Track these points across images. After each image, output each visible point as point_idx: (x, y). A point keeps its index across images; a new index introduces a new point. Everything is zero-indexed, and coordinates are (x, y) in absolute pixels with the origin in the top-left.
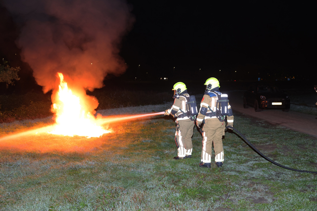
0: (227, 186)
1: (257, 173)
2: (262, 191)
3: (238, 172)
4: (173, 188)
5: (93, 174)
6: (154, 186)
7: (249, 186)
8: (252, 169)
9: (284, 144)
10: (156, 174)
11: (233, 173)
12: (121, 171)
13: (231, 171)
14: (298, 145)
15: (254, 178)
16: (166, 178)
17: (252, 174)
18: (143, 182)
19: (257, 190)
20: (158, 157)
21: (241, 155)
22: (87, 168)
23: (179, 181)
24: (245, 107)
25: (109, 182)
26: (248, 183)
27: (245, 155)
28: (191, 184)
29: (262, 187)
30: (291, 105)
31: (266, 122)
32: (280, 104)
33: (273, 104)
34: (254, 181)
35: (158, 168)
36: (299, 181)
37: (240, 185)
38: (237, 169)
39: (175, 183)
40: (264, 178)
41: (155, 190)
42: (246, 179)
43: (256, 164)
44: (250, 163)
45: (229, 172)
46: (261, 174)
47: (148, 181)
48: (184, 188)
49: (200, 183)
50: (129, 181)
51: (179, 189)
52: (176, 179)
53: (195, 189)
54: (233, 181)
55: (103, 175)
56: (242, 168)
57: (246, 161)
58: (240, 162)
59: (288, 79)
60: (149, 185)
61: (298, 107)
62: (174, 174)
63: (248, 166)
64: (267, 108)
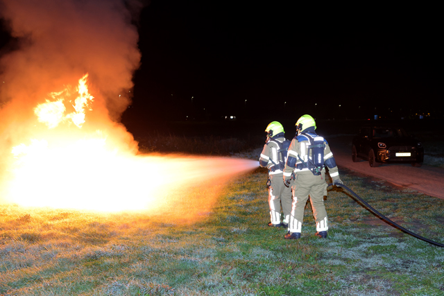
0: (327, 282)
1: (374, 261)
2: (382, 289)
3: (345, 260)
4: (245, 287)
5: (123, 265)
6: (216, 282)
7: (362, 282)
8: (366, 255)
9: (415, 216)
10: (220, 264)
11: (337, 262)
12: (166, 260)
13: (335, 258)
14: (436, 217)
15: (368, 269)
16: (235, 270)
17: (366, 264)
18: (199, 276)
19: (374, 288)
20: (221, 238)
21: (349, 233)
22: (113, 256)
23: (254, 275)
24: (354, 161)
25: (146, 277)
26: (359, 277)
27: (355, 234)
28: (272, 279)
29: (381, 284)
30: (425, 156)
31: (386, 183)
32: (409, 154)
33: (398, 155)
34: (370, 273)
35: (221, 255)
36: (439, 274)
37: (347, 280)
38: (343, 256)
39: (248, 278)
40: (384, 268)
41: (217, 288)
42: (356, 271)
43: (372, 248)
44: (363, 247)
45: (330, 261)
46: (380, 262)
47: (206, 275)
48: (262, 286)
49: (286, 278)
50: (178, 276)
51: (254, 287)
52: (250, 272)
53: (278, 287)
54: (336, 275)
55: (137, 266)
56: (351, 253)
57: (357, 243)
58: (348, 245)
59: (421, 117)
60: (208, 281)
61: (436, 160)
62: (247, 265)
63: (360, 251)
64: (388, 162)
